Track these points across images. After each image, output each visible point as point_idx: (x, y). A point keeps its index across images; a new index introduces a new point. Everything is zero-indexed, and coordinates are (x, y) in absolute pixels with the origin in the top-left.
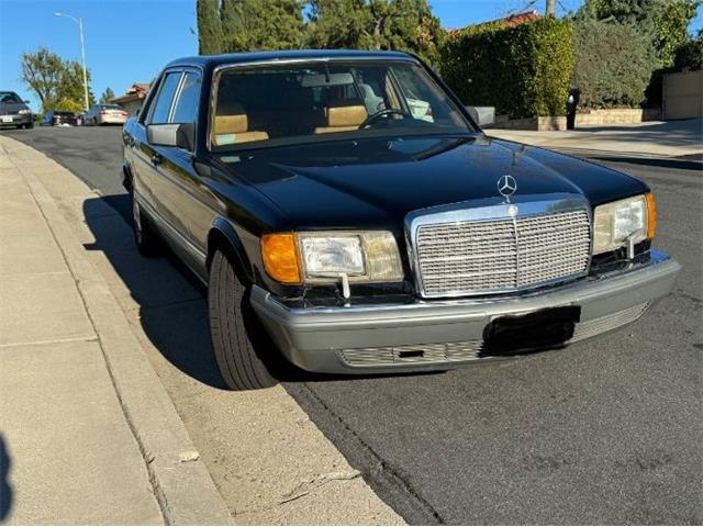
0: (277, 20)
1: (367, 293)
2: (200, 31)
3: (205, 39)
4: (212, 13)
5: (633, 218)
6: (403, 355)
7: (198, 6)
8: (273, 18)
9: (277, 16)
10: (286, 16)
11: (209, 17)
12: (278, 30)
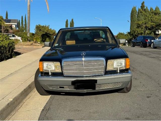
0: (152, 17)
1: (55, 74)
2: (131, 21)
3: (132, 23)
4: (135, 16)
5: (121, 64)
6: (60, 87)
7: (131, 14)
8: (150, 17)
9: (152, 16)
10: (154, 16)
11: (134, 17)
12: (151, 20)
